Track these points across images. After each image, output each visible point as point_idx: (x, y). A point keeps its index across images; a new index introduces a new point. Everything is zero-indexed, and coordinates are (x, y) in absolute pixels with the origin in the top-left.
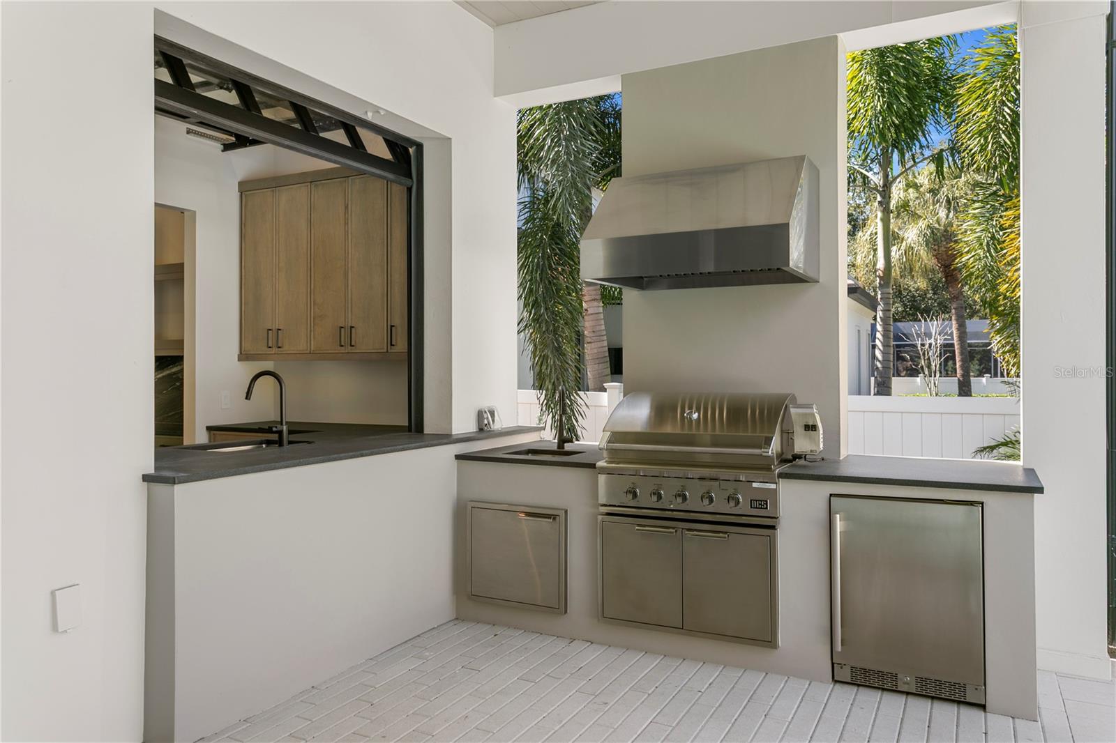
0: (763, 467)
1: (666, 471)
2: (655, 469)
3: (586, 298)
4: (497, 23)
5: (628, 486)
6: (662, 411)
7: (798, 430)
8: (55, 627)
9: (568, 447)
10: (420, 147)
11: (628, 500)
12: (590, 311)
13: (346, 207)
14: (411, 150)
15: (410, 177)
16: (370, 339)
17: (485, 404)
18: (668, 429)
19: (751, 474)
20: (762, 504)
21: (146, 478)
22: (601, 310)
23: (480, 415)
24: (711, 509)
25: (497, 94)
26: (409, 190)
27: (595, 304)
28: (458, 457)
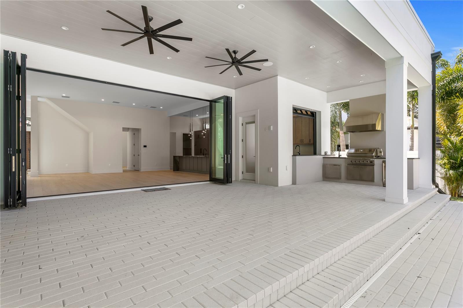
0: (372, 157)
1: (357, 158)
2: (355, 158)
3: (340, 134)
4: (327, 92)
5: (351, 160)
6: (356, 150)
7: (379, 152)
8: (287, 170)
9: (340, 157)
10: (316, 113)
11: (351, 162)
12: (341, 136)
13: (302, 121)
14: (314, 113)
15: (314, 117)
16: (306, 141)
17: (326, 151)
18: (358, 152)
19: (370, 158)
20: (372, 162)
21: (292, 156)
22: (344, 136)
23: (325, 152)
24: (364, 163)
25: (327, 103)
26: (314, 119)
27: (343, 134)
28: (323, 158)
